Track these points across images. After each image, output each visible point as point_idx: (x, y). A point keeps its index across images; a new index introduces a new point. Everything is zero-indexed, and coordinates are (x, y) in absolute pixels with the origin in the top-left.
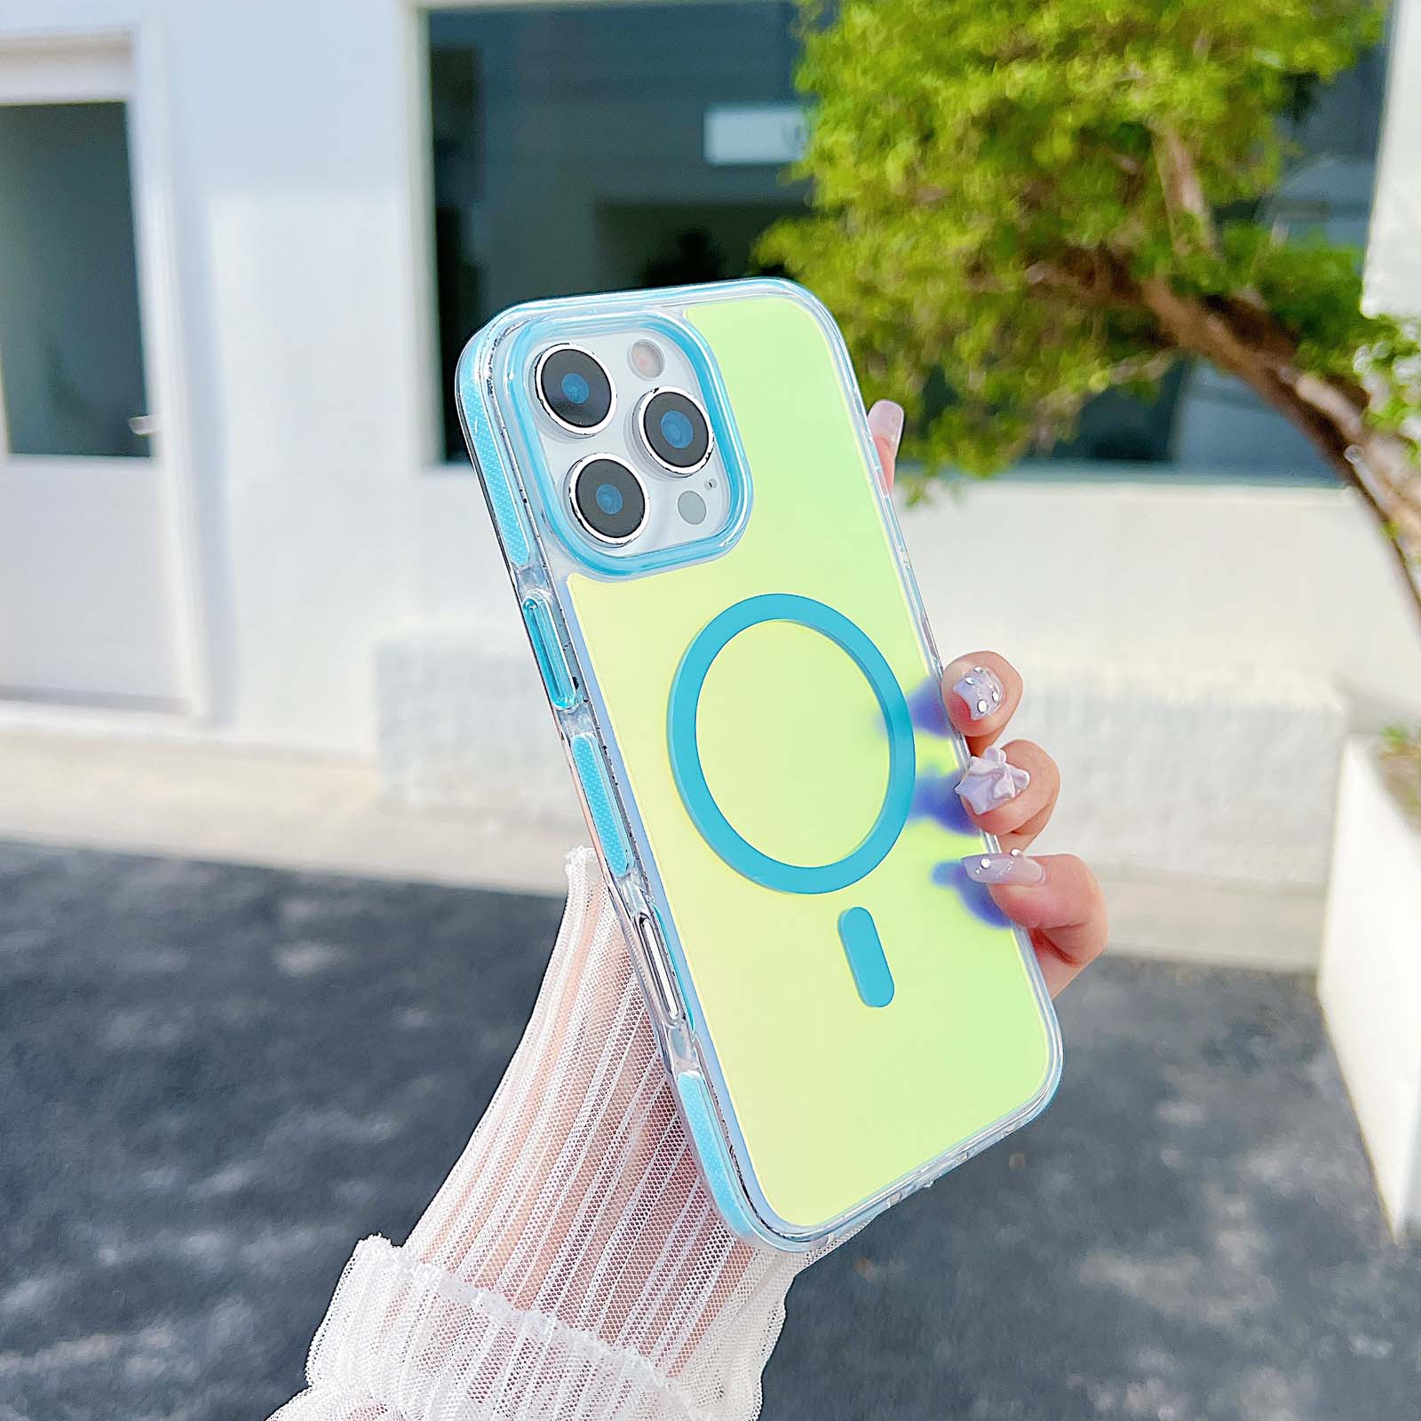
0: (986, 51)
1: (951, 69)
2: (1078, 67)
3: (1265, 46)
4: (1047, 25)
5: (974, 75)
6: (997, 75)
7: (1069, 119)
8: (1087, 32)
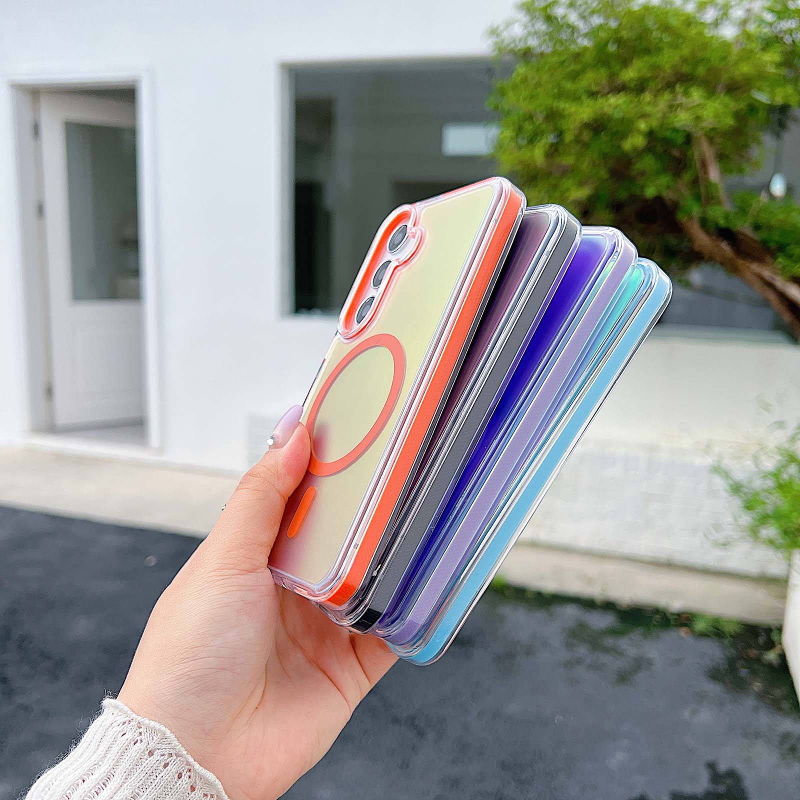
0: (594, 88)
1: (576, 98)
2: (647, 97)
3: (759, 89)
4: (630, 74)
5: (587, 101)
6: (601, 101)
7: (643, 126)
8: (654, 78)
